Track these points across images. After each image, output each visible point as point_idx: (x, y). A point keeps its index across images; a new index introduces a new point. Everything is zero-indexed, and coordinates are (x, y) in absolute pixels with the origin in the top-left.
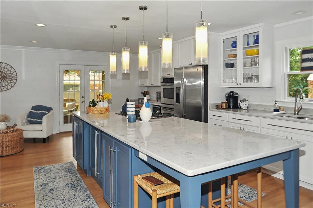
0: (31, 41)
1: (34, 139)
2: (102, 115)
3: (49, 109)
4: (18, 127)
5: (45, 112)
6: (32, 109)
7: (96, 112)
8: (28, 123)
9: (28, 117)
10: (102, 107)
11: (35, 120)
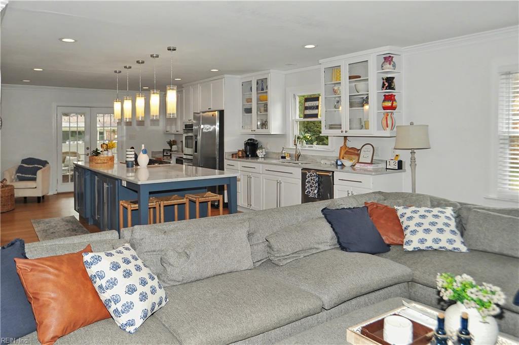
0: (22, 80)
1: (25, 198)
2: (105, 164)
3: (44, 163)
4: (8, 183)
5: (39, 166)
6: (22, 163)
7: (99, 162)
8: (18, 180)
9: (17, 172)
10: (106, 156)
11: (26, 176)
